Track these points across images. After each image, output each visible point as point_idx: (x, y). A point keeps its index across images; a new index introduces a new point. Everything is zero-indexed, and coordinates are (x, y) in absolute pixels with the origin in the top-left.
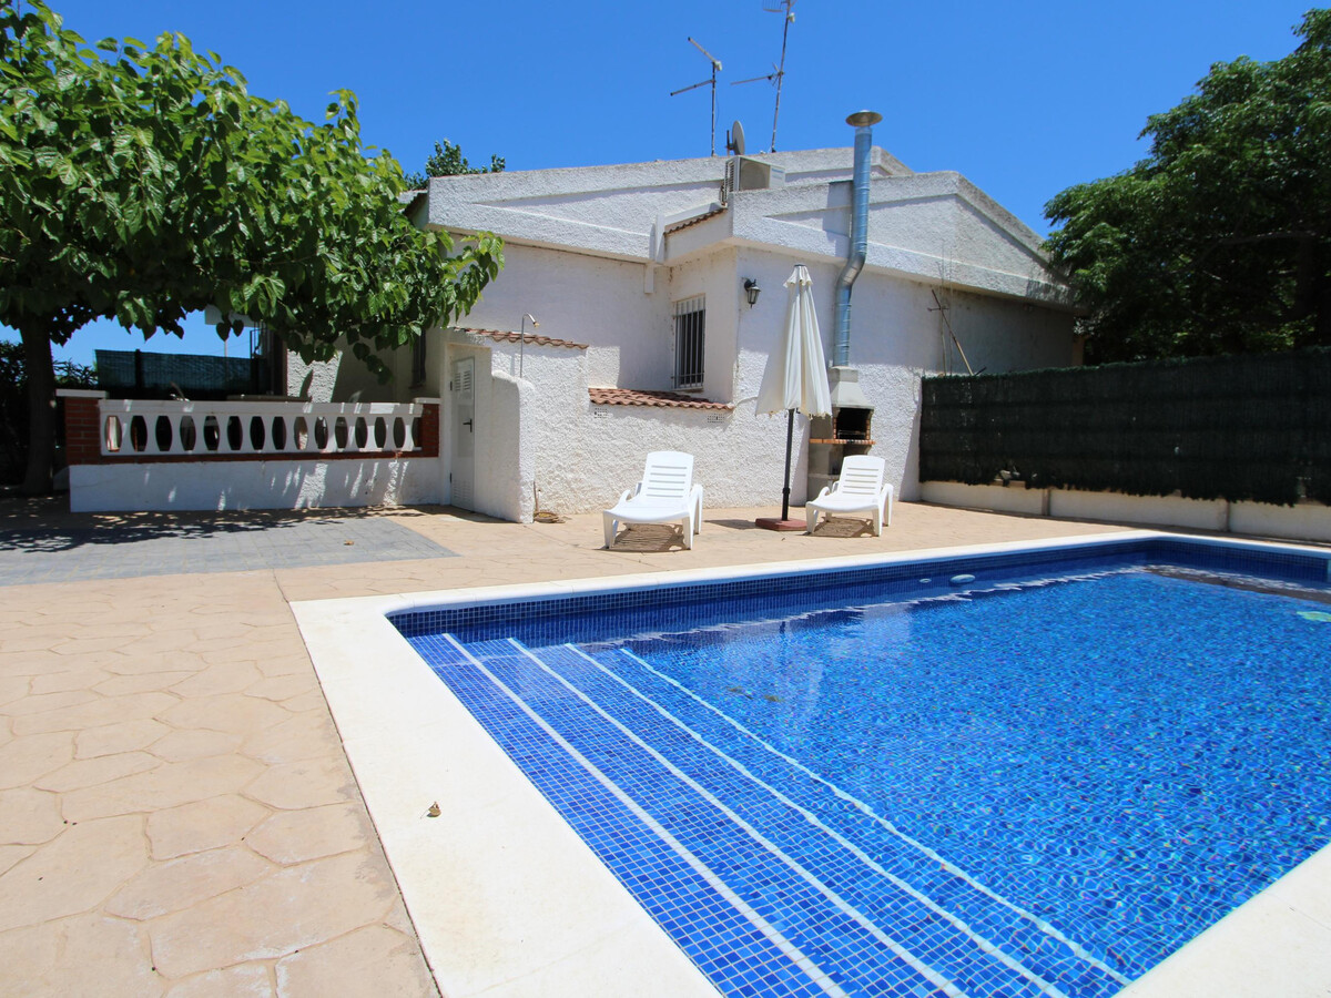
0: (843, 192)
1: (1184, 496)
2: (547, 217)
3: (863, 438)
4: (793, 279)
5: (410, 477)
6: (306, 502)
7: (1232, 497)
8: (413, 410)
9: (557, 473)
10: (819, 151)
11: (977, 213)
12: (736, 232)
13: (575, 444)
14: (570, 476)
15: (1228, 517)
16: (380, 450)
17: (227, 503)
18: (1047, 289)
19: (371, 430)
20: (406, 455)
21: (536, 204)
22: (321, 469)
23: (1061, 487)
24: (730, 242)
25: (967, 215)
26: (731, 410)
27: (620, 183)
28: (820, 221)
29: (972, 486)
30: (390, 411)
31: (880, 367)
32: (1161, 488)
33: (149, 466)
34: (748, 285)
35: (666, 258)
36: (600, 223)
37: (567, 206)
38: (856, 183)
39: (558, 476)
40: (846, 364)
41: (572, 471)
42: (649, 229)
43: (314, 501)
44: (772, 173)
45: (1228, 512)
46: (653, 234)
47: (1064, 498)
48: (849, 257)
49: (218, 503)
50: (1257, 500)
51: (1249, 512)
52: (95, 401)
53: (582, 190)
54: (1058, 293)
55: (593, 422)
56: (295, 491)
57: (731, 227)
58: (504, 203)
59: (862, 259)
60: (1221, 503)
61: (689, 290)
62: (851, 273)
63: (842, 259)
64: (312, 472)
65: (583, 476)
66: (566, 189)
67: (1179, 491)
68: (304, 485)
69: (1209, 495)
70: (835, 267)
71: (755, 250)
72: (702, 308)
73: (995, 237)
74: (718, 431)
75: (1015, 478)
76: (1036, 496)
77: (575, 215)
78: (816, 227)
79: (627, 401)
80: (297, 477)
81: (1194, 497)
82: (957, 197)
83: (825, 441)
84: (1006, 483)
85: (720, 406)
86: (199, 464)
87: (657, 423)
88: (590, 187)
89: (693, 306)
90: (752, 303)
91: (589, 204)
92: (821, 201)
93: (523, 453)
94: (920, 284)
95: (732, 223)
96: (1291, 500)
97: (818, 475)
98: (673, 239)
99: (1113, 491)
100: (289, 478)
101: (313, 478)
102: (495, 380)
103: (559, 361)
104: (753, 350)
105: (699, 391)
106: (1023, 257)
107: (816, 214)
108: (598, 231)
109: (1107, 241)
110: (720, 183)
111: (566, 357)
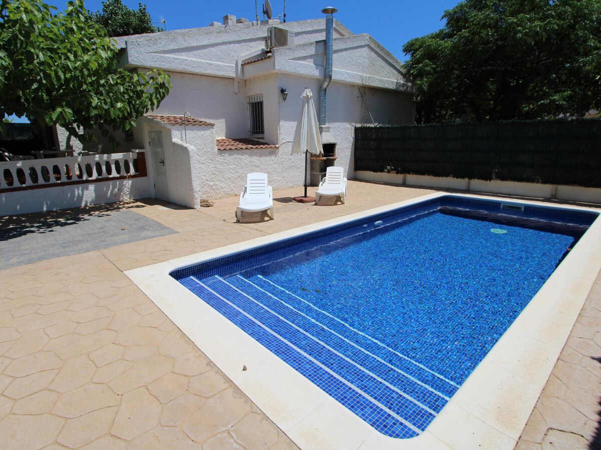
0: (321, 45)
1: (454, 177)
2: (186, 58)
3: (333, 156)
4: (304, 95)
5: (133, 188)
6: (86, 202)
7: (471, 177)
8: (132, 156)
9: (206, 182)
10: (308, 21)
11: (376, 53)
12: (277, 68)
13: (212, 169)
14: (212, 183)
15: (469, 186)
16: (118, 175)
17: (47, 207)
18: (403, 85)
19: (113, 167)
20: (132, 177)
21: (181, 52)
22: (92, 187)
23: (410, 174)
24: (274, 71)
25: (373, 54)
26: (278, 148)
27: (220, 40)
28: (312, 60)
29: (375, 173)
30: (121, 157)
31: (338, 123)
32: (446, 174)
34: (283, 91)
35: (243, 76)
36: (211, 60)
37: (195, 52)
38: (327, 41)
39: (207, 184)
40: (325, 124)
41: (212, 181)
42: (235, 62)
43: (90, 202)
44: (289, 34)
45: (469, 183)
46: (237, 65)
47: (412, 178)
48: (325, 76)
49: (43, 208)
50: (479, 179)
51: (476, 183)
53: (201, 44)
54: (407, 87)
55: (220, 158)
56: (80, 198)
57: (274, 65)
58: (165, 52)
59: (330, 77)
60: (466, 180)
61: (256, 91)
62: (326, 84)
63: (322, 77)
64: (87, 189)
65: (217, 183)
66: (194, 44)
67: (452, 175)
68: (84, 195)
69: (462, 177)
70: (318, 80)
71: (284, 74)
72: (261, 100)
73: (383, 64)
74: (273, 157)
75: (392, 170)
76: (399, 177)
77: (200, 57)
78: (310, 63)
79: (233, 148)
80: (80, 192)
81: (457, 178)
82: (368, 46)
83: (318, 158)
84: (389, 172)
85: (273, 146)
86: (30, 191)
87: (247, 157)
88: (205, 42)
89: (257, 99)
90: (285, 100)
91: (205, 51)
92: (312, 51)
93: (194, 179)
94: (354, 86)
95: (274, 63)
96: (490, 179)
97: (315, 173)
98: (246, 67)
99: (428, 175)
100: (76, 193)
101: (88, 192)
102: (174, 144)
103: (202, 132)
104: (285, 120)
105: (263, 138)
106: (394, 71)
107: (310, 57)
108: (211, 64)
109: (428, 69)
110: (265, 39)
111: (204, 130)
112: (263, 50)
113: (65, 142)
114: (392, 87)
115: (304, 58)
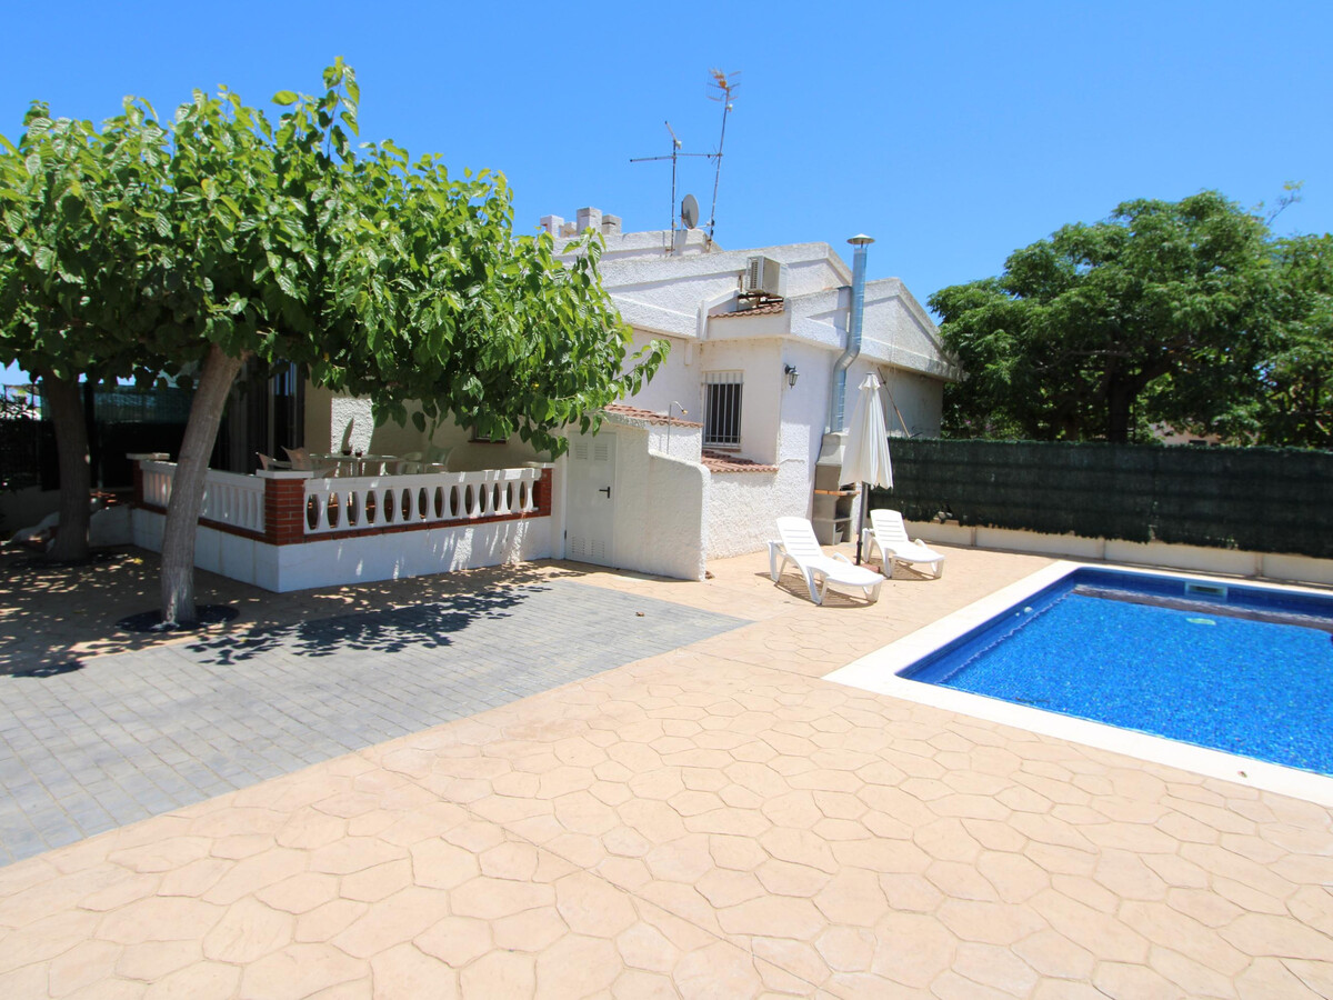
0: (846, 292)
1: (1076, 535)
2: (635, 302)
4: (868, 384)
5: (530, 538)
6: (457, 565)
7: (1109, 536)
8: (533, 473)
10: (795, 246)
11: (907, 309)
12: (792, 331)
15: (1104, 550)
16: (508, 512)
17: (400, 571)
18: (938, 364)
19: (504, 494)
20: (529, 515)
21: (628, 291)
22: (469, 532)
23: (986, 526)
24: (786, 336)
25: (903, 311)
26: (775, 471)
27: (681, 274)
28: (832, 319)
29: (914, 523)
30: (518, 477)
32: (1062, 530)
33: (342, 541)
34: (787, 370)
35: (708, 336)
36: (667, 307)
37: (648, 292)
38: (856, 290)
40: (841, 431)
42: (696, 311)
43: (463, 564)
44: (781, 270)
45: (1104, 546)
46: (699, 316)
47: (987, 534)
48: (847, 348)
49: (393, 573)
50: (1125, 539)
51: (1119, 547)
52: (301, 481)
54: (942, 368)
56: (450, 554)
57: (789, 326)
59: (858, 349)
60: (1101, 540)
61: (724, 369)
62: (849, 360)
63: (844, 348)
64: (463, 537)
66: (649, 278)
67: (1073, 532)
68: (457, 549)
69: (1094, 535)
70: (832, 353)
72: (738, 382)
73: (914, 328)
74: (767, 489)
75: (948, 518)
76: (966, 532)
77: (652, 300)
78: (829, 323)
79: (723, 470)
80: (452, 542)
81: (1084, 536)
82: (898, 297)
83: (831, 493)
84: (943, 522)
85: (766, 467)
86: (381, 536)
88: (663, 276)
90: (792, 385)
91: (660, 290)
92: (833, 304)
94: (872, 363)
95: (789, 322)
96: (1146, 539)
97: (823, 519)
98: (715, 323)
99: (1027, 530)
100: (446, 544)
101: (464, 542)
102: (652, 458)
103: (686, 438)
104: (794, 422)
105: (738, 451)
106: (927, 341)
107: (830, 314)
109: (1002, 344)
110: (740, 275)
111: (689, 435)
112: (736, 292)
113: (341, 438)
114: (922, 367)
115: (823, 316)
